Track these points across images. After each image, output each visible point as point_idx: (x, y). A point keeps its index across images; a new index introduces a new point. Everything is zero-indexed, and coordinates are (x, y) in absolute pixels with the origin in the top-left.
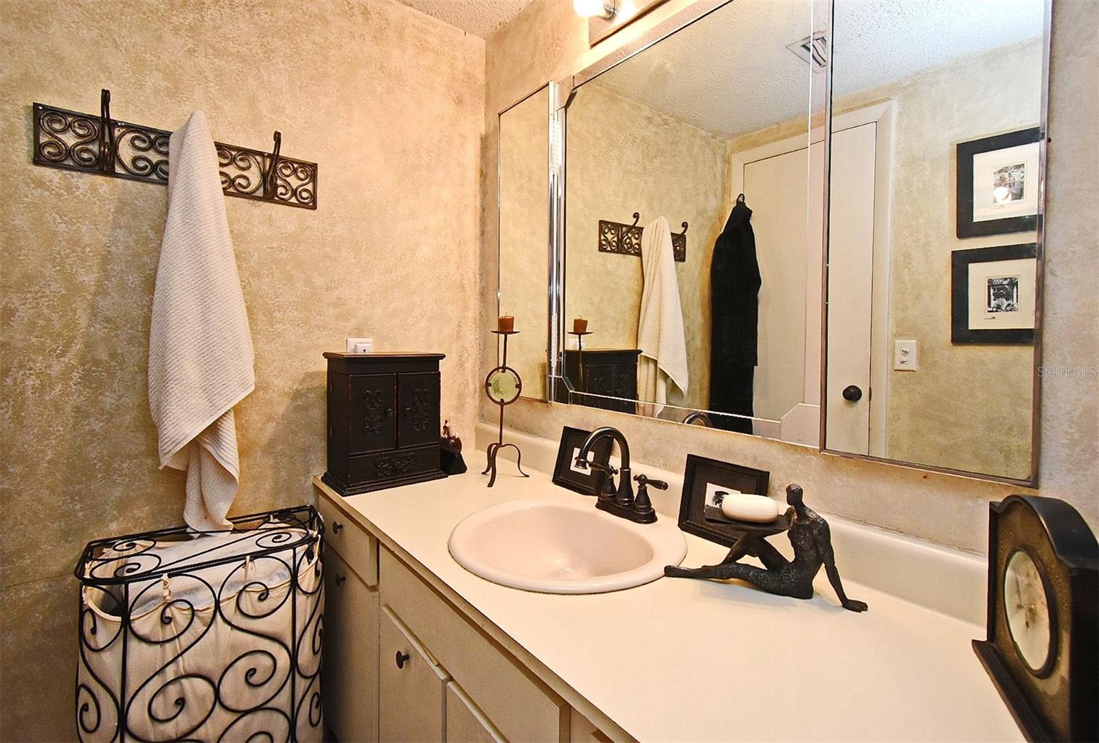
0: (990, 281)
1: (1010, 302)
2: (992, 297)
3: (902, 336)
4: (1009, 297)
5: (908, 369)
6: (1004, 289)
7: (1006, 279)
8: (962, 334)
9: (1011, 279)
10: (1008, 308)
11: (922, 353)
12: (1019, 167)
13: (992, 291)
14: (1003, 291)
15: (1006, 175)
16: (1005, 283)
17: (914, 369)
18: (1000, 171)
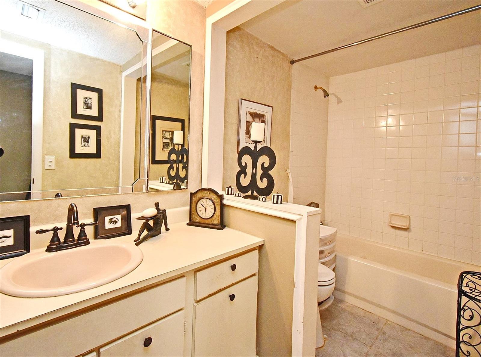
0: (82, 136)
1: (88, 144)
2: (83, 142)
3: (48, 154)
4: (88, 142)
5: (51, 169)
6: (86, 139)
7: (87, 136)
8: (73, 155)
9: (88, 136)
10: (88, 146)
11: (57, 162)
12: (90, 98)
13: (83, 139)
14: (86, 140)
15: (87, 100)
16: (87, 137)
17: (54, 169)
18: (85, 98)
